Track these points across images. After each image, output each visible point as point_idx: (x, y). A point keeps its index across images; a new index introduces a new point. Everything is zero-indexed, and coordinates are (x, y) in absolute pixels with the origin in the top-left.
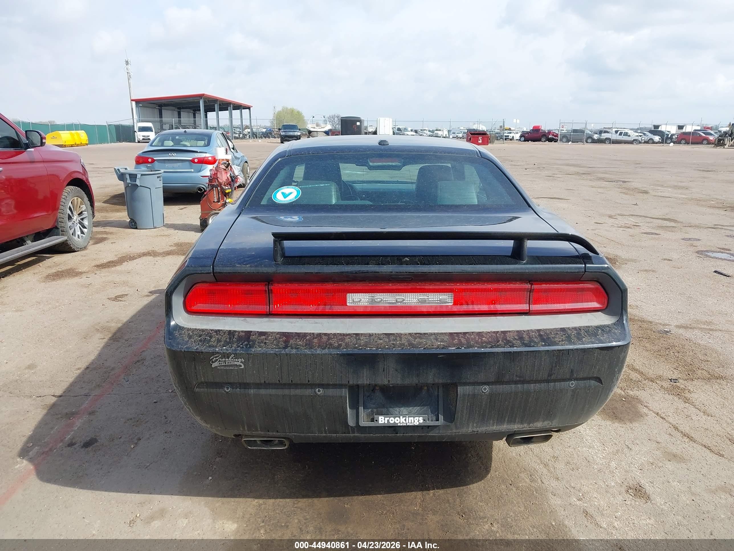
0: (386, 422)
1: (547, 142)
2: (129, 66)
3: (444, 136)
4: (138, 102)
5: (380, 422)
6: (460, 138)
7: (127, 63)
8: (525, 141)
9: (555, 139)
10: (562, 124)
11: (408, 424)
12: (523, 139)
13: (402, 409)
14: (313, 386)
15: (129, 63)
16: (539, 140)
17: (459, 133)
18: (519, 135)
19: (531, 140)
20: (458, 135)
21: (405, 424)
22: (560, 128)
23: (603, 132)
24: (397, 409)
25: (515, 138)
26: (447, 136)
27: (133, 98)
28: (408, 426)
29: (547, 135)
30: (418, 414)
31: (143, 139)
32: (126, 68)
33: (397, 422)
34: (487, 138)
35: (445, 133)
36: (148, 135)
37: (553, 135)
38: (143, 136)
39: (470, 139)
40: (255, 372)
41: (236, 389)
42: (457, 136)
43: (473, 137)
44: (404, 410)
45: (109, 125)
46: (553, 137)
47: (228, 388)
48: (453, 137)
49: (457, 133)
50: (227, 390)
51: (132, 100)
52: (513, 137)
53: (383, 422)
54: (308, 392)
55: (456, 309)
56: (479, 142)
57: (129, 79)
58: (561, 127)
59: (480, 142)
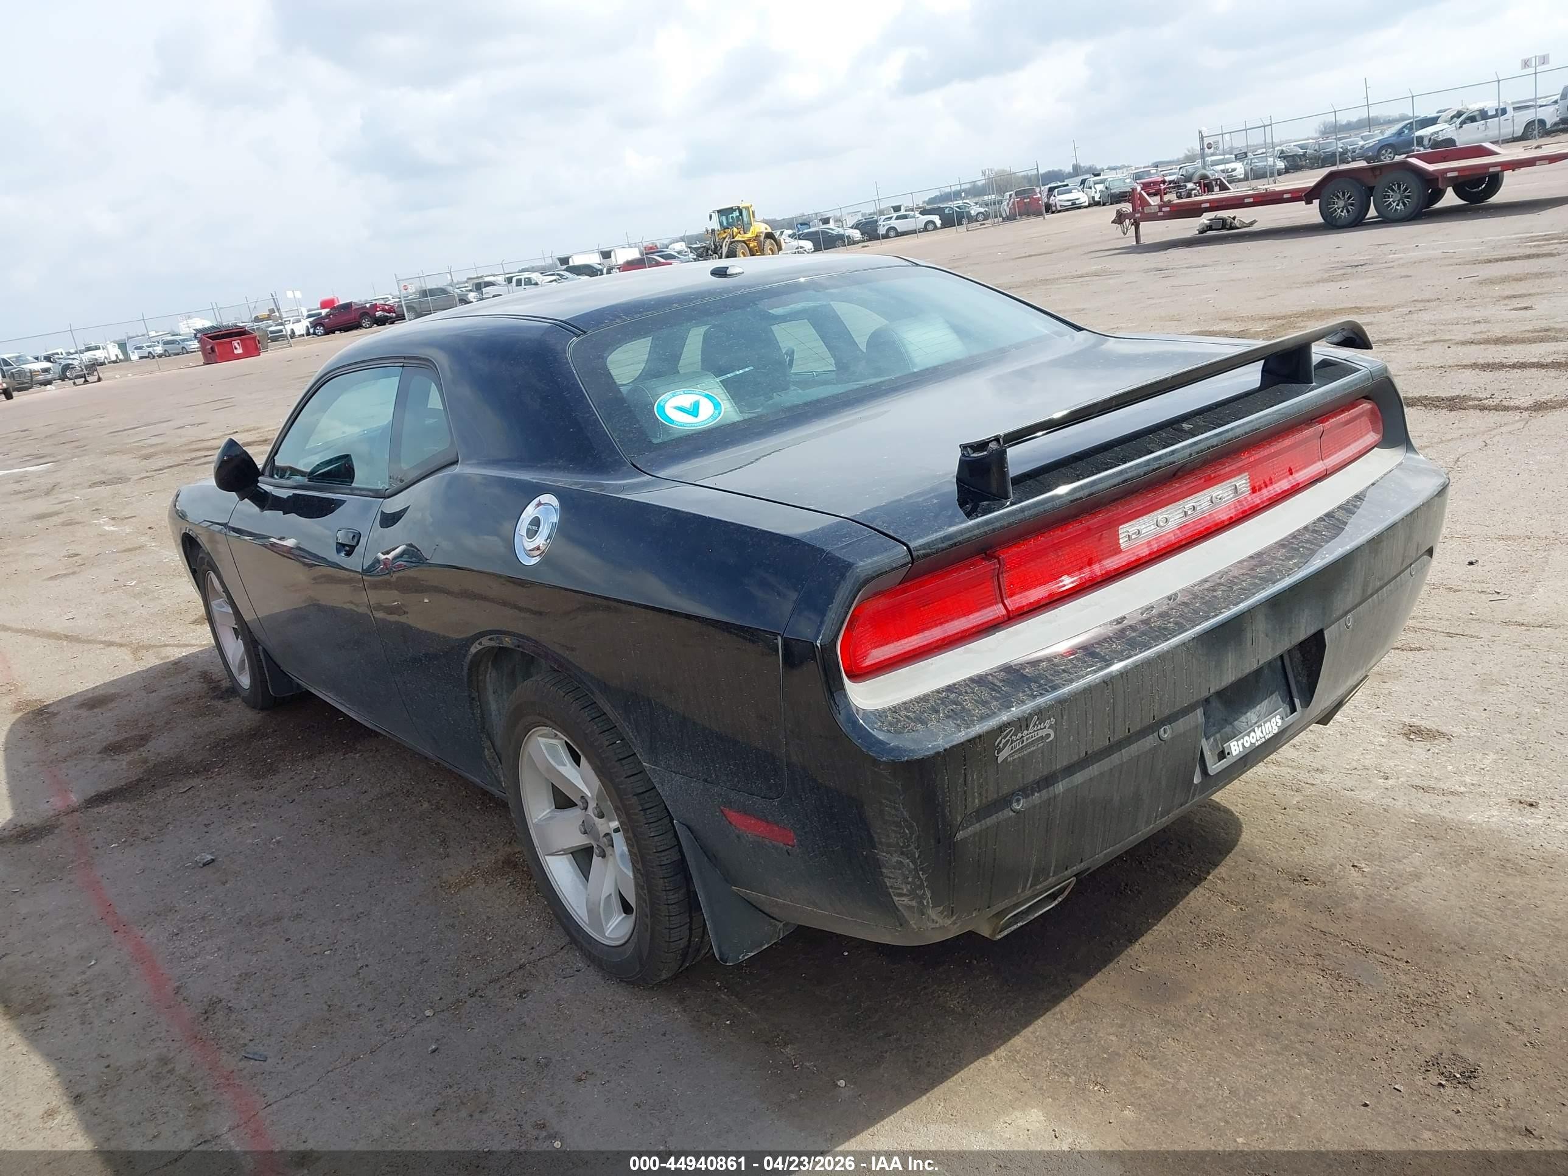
0: (1241, 750)
1: (375, 328)
3: (114, 358)
5: (1234, 753)
6: (160, 356)
8: (326, 333)
9: (391, 318)
10: (402, 284)
11: (1267, 737)
12: (320, 330)
13: (1249, 714)
14: (1154, 727)
16: (358, 326)
17: (155, 346)
18: (306, 323)
19: (340, 330)
20: (150, 349)
21: (1264, 740)
22: (399, 291)
23: (483, 286)
24: (1243, 719)
25: (297, 333)
26: (121, 357)
28: (1269, 739)
29: (371, 313)
30: (1271, 712)
33: (1253, 741)
34: (252, 341)
35: (114, 352)
37: (383, 310)
39: (212, 349)
40: (1071, 738)
41: (1033, 795)
42: (150, 353)
43: (218, 344)
44: (1252, 716)
46: (386, 314)
47: (1018, 801)
48: (141, 358)
49: (149, 347)
50: (1018, 805)
52: (293, 332)
53: (1237, 752)
54: (1150, 741)
55: (1257, 499)
56: (236, 352)
58: (402, 288)
59: (239, 351)
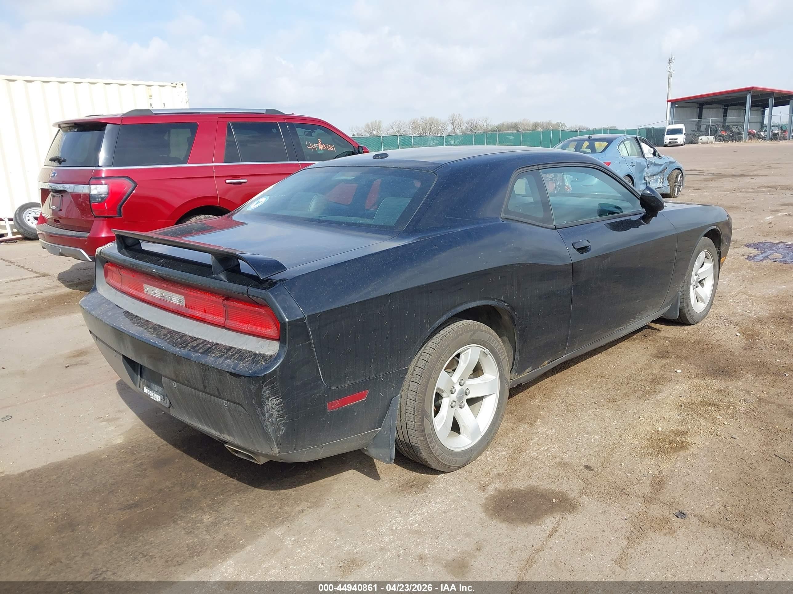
2: (672, 65)
4: (673, 102)
7: (670, 61)
13: (156, 385)
15: (673, 61)
27: (670, 99)
31: (670, 143)
32: (668, 67)
36: (676, 138)
38: (670, 139)
45: (640, 129)
51: (668, 101)
57: (669, 79)
